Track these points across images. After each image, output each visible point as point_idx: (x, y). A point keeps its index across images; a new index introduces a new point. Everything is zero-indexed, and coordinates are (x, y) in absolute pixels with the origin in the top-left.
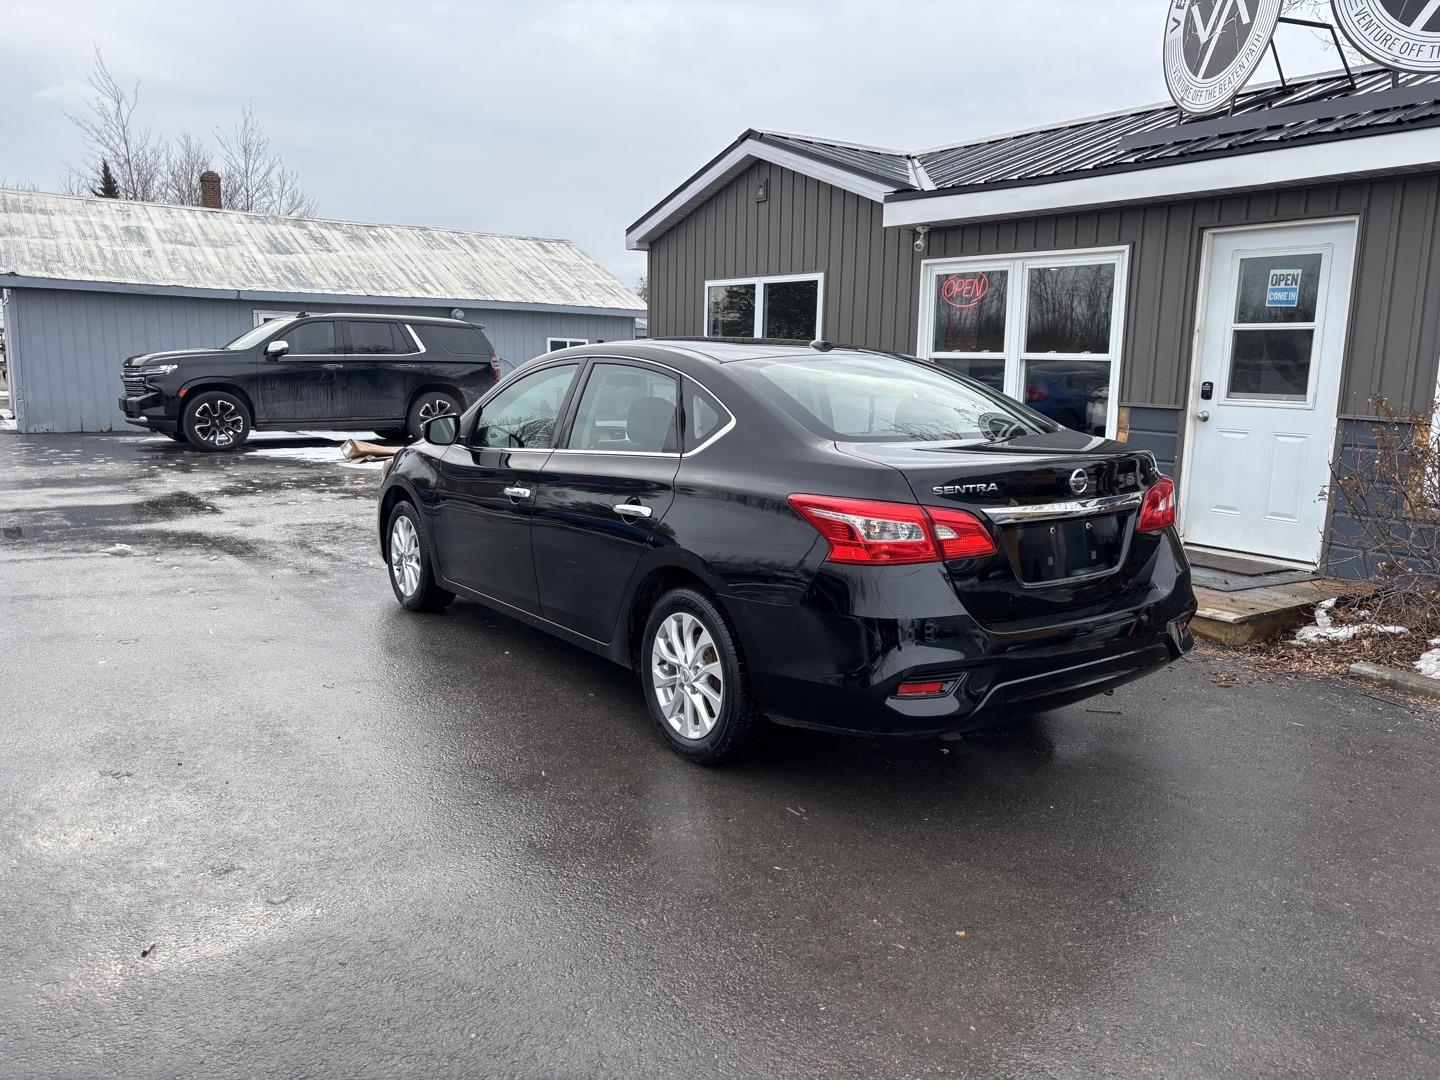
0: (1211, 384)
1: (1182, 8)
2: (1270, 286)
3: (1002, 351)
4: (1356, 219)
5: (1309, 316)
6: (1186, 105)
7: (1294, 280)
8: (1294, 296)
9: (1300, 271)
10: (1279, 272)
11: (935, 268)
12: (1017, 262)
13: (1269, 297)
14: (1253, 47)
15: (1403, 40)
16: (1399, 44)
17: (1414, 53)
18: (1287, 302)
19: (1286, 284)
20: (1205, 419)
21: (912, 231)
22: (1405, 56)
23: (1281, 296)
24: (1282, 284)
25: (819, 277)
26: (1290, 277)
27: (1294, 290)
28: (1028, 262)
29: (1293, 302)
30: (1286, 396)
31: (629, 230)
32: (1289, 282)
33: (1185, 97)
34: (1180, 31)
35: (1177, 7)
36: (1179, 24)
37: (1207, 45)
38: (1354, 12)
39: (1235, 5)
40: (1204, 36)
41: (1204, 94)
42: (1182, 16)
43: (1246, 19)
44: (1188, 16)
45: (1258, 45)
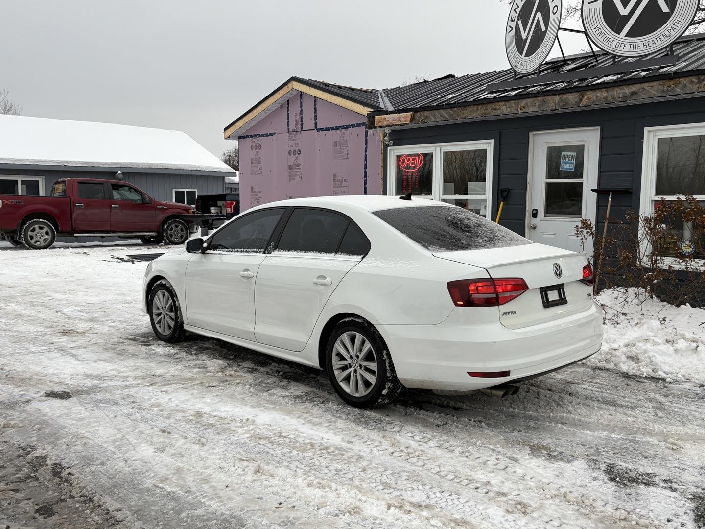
0: (536, 210)
1: (514, 21)
2: (562, 161)
3: (431, 195)
4: (599, 128)
5: (580, 176)
6: (518, 70)
7: (573, 158)
8: (573, 166)
9: (575, 154)
10: (566, 153)
11: (395, 151)
12: (437, 148)
13: (561, 166)
14: (547, 43)
15: (617, 41)
16: (615, 43)
17: (622, 47)
18: (570, 168)
19: (569, 160)
20: (535, 228)
21: (382, 132)
22: (618, 48)
23: (567, 166)
24: (567, 159)
26: (571, 156)
27: (573, 163)
28: (443, 148)
29: (572, 169)
30: (572, 215)
31: (225, 129)
32: (570, 159)
33: (517, 66)
34: (513, 32)
35: (511, 20)
36: (512, 29)
37: (526, 40)
38: (593, 27)
39: (538, 21)
40: (524, 36)
41: (526, 64)
42: (514, 25)
43: (544, 28)
44: (517, 25)
45: (550, 42)
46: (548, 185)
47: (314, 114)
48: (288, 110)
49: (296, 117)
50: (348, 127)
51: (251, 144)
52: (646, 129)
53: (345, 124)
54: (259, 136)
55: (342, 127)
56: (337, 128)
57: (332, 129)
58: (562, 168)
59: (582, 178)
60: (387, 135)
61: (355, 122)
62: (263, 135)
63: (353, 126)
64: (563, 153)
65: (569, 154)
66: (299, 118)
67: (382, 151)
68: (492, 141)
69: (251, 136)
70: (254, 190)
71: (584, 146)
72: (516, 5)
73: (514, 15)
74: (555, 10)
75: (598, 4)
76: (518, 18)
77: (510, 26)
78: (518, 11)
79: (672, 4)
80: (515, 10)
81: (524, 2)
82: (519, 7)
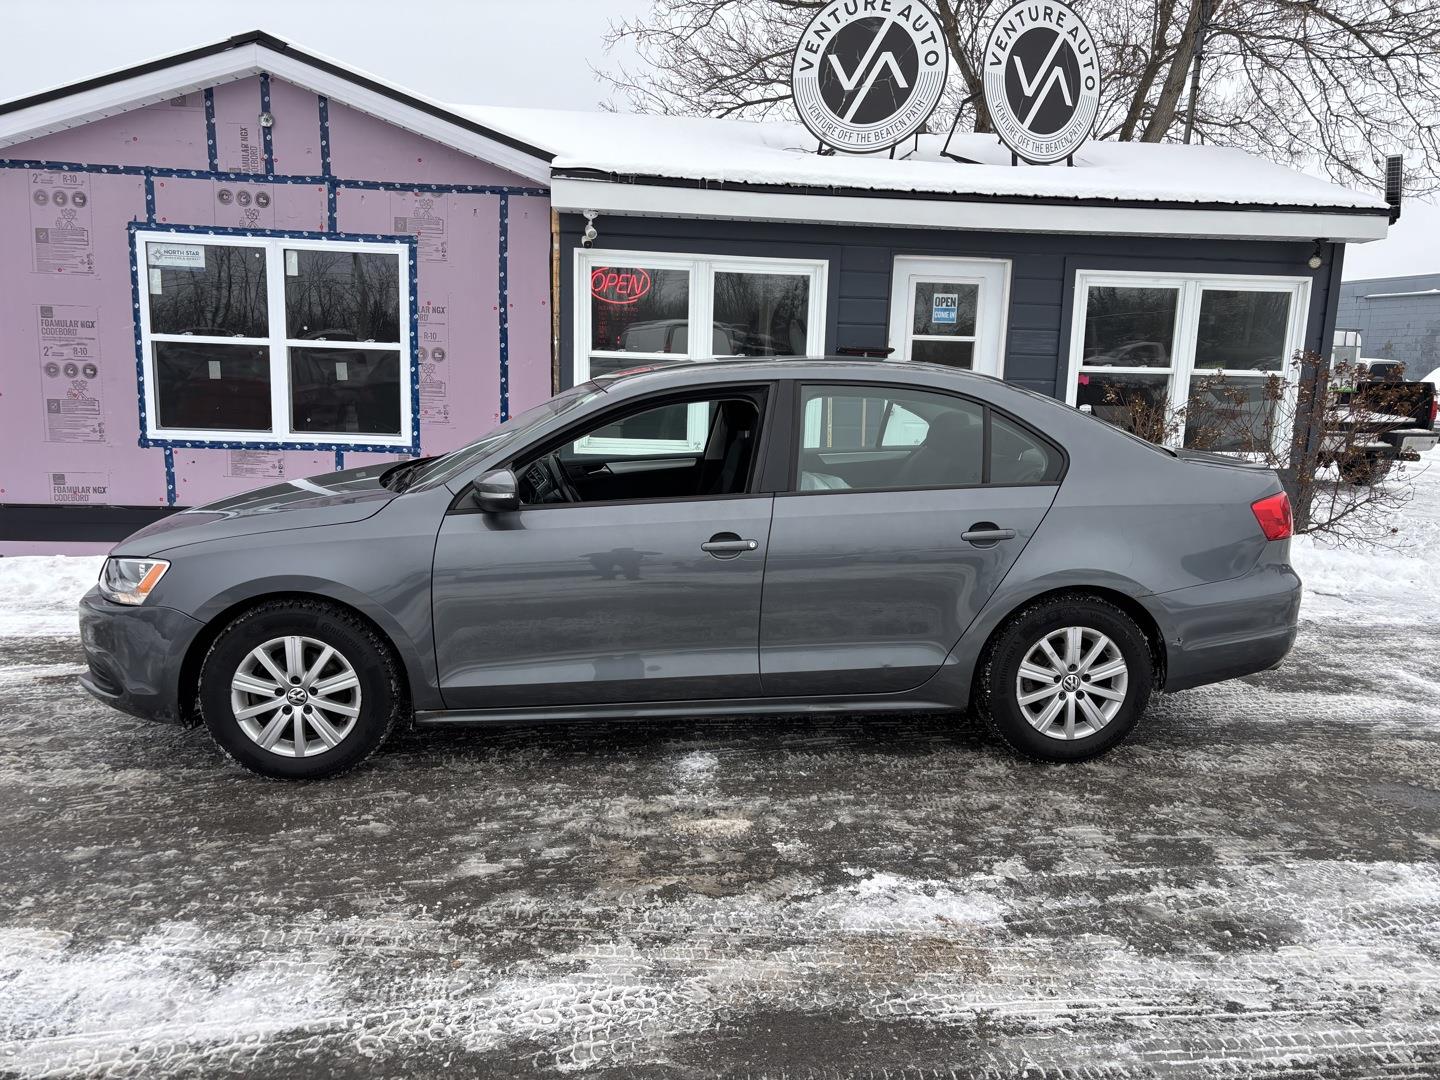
2: (934, 306)
3: (685, 352)
6: (831, 141)
7: (953, 303)
8: (954, 315)
9: (956, 296)
10: (941, 296)
11: (591, 259)
12: (700, 263)
13: (934, 315)
14: (914, 110)
15: (1020, 134)
16: (1018, 135)
18: (949, 319)
19: (946, 306)
21: (576, 218)
23: (944, 315)
24: (944, 305)
25: (402, 252)
26: (949, 301)
27: (953, 310)
28: (713, 264)
29: (952, 320)
32: (950, 304)
34: (814, 72)
35: (807, 49)
36: (811, 65)
37: (854, 93)
38: (995, 104)
39: (886, 67)
40: (848, 85)
41: (855, 136)
42: (816, 59)
43: (902, 83)
44: (825, 61)
45: (921, 109)
46: (915, 343)
47: (317, 144)
48: (210, 114)
49: (245, 139)
50: (443, 189)
51: (35, 188)
52: (1079, 272)
53: (433, 181)
54: (78, 168)
55: (424, 188)
56: (406, 187)
57: (389, 186)
58: (936, 319)
59: (974, 335)
60: (590, 223)
61: (470, 182)
62: (95, 169)
63: (461, 189)
64: (936, 295)
65: (945, 296)
66: (256, 141)
67: (556, 255)
68: (826, 263)
69: (36, 165)
70: (59, 314)
71: (977, 287)
72: (822, 24)
73: (815, 40)
74: (932, 57)
75: (1001, 70)
76: (829, 50)
77: (803, 59)
78: (828, 37)
79: (1075, 96)
80: (817, 32)
81: (843, 24)
82: (828, 30)
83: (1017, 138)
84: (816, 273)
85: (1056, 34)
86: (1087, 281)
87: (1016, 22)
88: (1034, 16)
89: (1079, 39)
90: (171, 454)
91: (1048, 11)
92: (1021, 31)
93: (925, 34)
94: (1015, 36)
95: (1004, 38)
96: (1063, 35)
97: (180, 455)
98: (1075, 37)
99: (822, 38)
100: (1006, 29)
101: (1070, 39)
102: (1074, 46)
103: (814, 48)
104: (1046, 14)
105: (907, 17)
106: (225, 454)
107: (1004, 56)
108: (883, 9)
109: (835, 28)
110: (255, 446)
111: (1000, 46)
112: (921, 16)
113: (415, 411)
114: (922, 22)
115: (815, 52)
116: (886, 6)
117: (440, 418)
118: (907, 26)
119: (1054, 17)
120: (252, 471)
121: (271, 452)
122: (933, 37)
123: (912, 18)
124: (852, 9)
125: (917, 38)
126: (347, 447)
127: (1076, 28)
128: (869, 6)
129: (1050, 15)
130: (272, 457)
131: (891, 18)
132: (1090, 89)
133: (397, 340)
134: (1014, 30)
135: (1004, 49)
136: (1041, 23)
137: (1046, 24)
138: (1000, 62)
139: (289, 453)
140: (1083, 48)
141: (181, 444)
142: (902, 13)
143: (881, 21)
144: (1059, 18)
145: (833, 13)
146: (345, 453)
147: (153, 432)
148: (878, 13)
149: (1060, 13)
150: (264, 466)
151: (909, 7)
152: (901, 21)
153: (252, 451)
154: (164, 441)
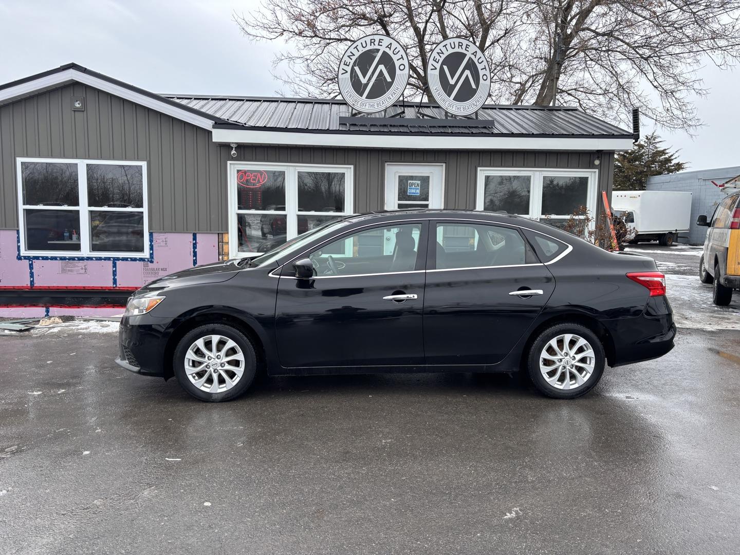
2: (409, 187)
3: (285, 210)
4: (444, 165)
5: (427, 199)
6: (357, 108)
7: (418, 185)
8: (418, 191)
9: (419, 182)
10: (411, 182)
11: (236, 166)
12: (291, 168)
13: (408, 191)
14: (395, 92)
17: (451, 107)
18: (417, 193)
21: (226, 146)
23: (413, 191)
24: (413, 186)
25: (144, 164)
26: (416, 184)
27: (418, 189)
28: (297, 168)
29: (418, 193)
32: (416, 186)
34: (348, 75)
35: (344, 64)
36: (347, 72)
37: (367, 85)
38: (434, 88)
39: (381, 72)
40: (364, 81)
41: (367, 105)
42: (349, 69)
43: (389, 79)
44: (353, 70)
45: (398, 92)
46: (399, 204)
52: (479, 169)
58: (409, 193)
59: (428, 201)
60: (234, 149)
64: (409, 182)
65: (414, 182)
68: (352, 167)
71: (429, 177)
72: (351, 52)
73: (348, 60)
74: (402, 67)
75: (437, 72)
76: (354, 64)
77: (343, 69)
78: (354, 58)
79: (477, 84)
80: (349, 56)
81: (361, 52)
82: (354, 55)
83: (447, 104)
84: (348, 172)
85: (465, 55)
86: (482, 173)
87: (444, 50)
88: (453, 47)
89: (478, 57)
90: (32, 263)
91: (461, 44)
92: (446, 54)
93: (399, 56)
94: (443, 56)
95: (438, 57)
96: (469, 55)
97: (36, 264)
98: (475, 56)
99: (351, 59)
100: (438, 53)
101: (473, 57)
102: (476, 60)
103: (348, 64)
104: (459, 45)
105: (390, 48)
106: (59, 262)
107: (438, 66)
108: (379, 45)
109: (357, 54)
110: (73, 259)
111: (435, 61)
112: (396, 48)
113: (151, 241)
114: (397, 50)
115: (348, 66)
116: (380, 44)
117: (162, 244)
118: (390, 53)
119: (464, 47)
120: (71, 271)
121: (81, 261)
122: (402, 58)
123: (393, 49)
124: (364, 45)
125: (395, 58)
126: (118, 259)
127: (476, 52)
128: (372, 44)
129: (461, 46)
130: (81, 263)
131: (383, 49)
132: (486, 80)
133: (141, 206)
134: (443, 53)
135: (438, 63)
136: (457, 50)
137: (460, 50)
138: (436, 69)
139: (89, 262)
140: (480, 61)
141: (37, 258)
142: (387, 47)
143: (378, 50)
144: (466, 47)
145: (356, 47)
146: (117, 262)
147: (24, 252)
148: (377, 47)
149: (467, 45)
150: (77, 268)
151: (391, 44)
152: (387, 50)
153: (71, 261)
154: (29, 257)
